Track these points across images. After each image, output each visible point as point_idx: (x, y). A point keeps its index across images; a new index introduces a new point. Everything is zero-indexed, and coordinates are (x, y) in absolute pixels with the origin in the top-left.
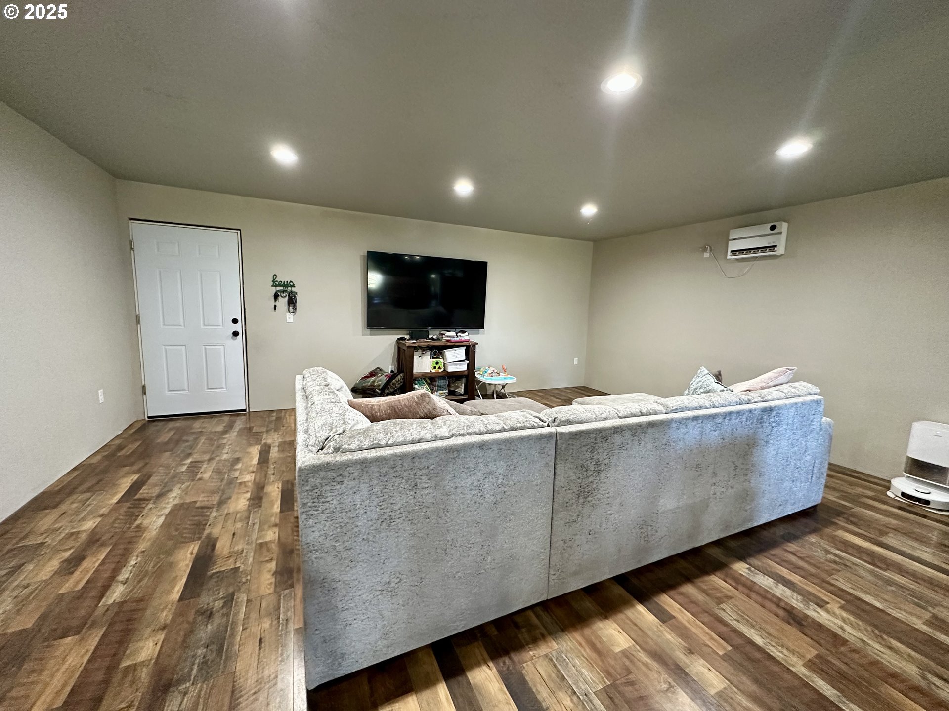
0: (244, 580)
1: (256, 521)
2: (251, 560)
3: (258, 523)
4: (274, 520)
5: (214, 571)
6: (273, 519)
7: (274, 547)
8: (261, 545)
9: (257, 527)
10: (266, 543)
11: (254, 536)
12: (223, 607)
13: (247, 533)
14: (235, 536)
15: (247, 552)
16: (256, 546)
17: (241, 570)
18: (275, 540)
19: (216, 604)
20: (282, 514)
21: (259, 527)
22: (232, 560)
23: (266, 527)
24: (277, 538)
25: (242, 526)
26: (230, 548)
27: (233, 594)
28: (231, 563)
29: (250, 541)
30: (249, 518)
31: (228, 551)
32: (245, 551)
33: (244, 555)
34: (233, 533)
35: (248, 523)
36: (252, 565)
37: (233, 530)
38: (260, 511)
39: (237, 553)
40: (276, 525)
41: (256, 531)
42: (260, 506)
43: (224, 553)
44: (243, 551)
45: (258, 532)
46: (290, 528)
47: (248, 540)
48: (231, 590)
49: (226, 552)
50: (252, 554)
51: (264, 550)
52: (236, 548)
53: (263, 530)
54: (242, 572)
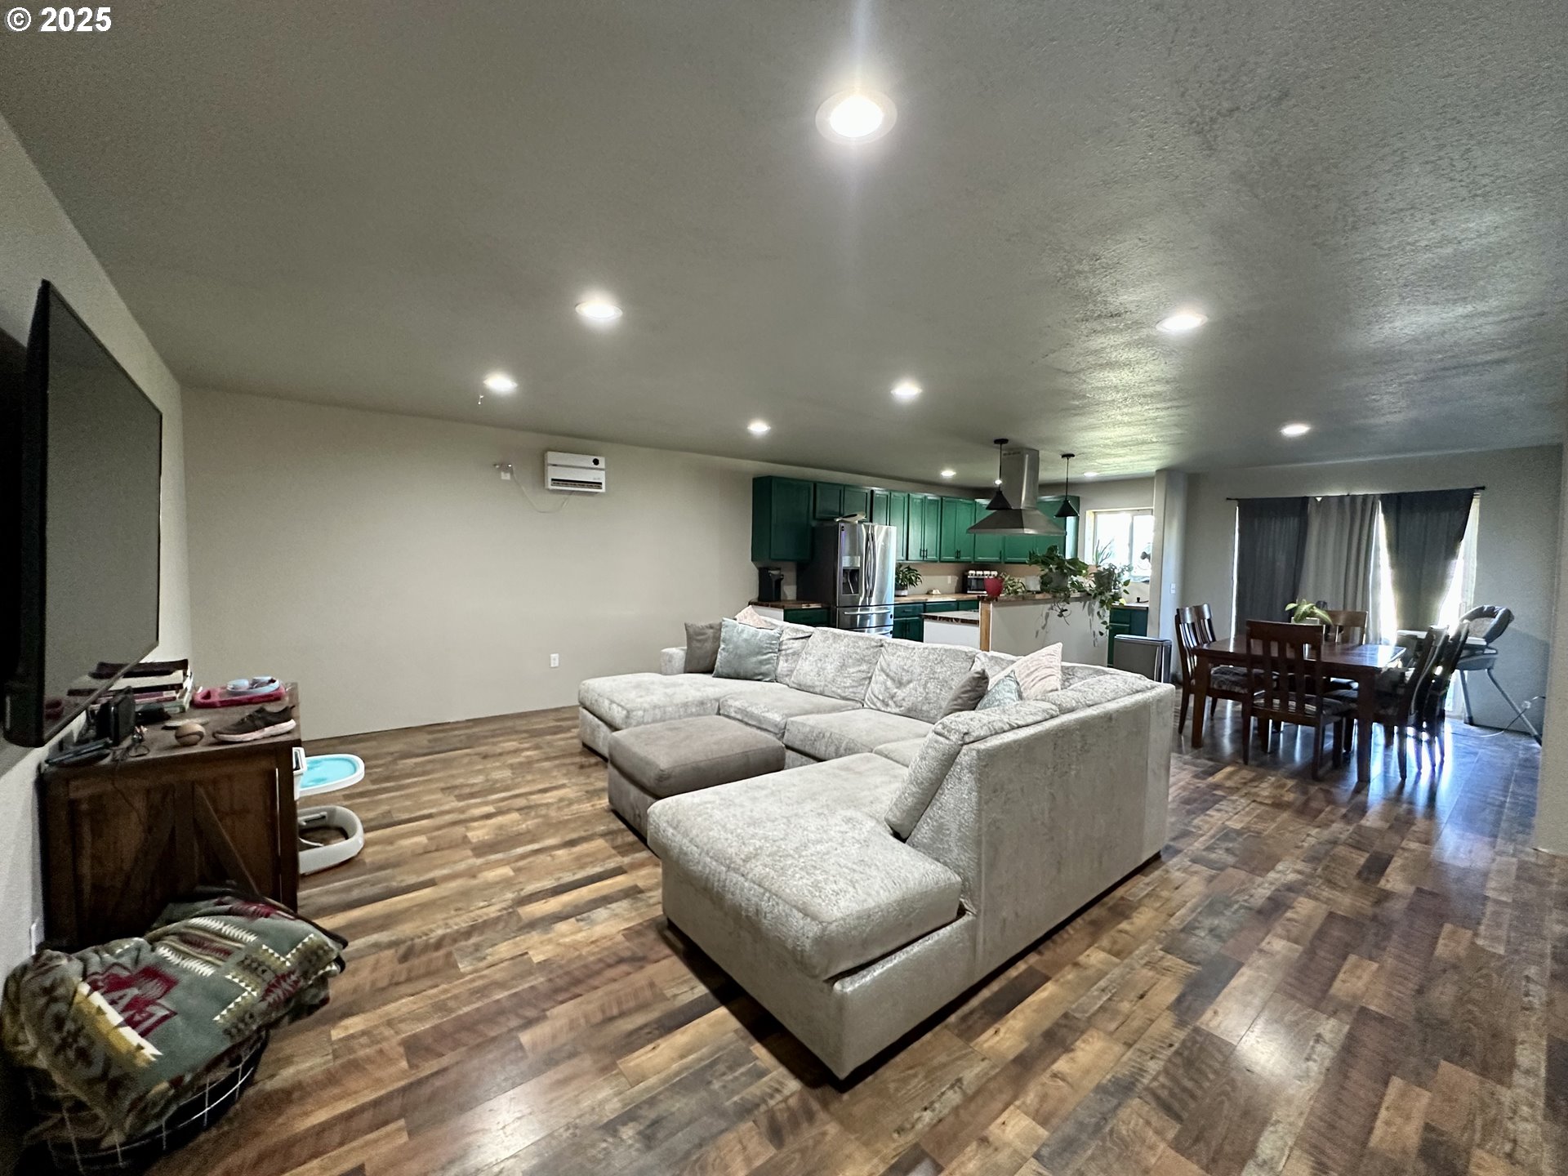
0: (1163, 935)
1: (1096, 993)
2: (1142, 948)
3: (1095, 987)
4: (1070, 975)
5: (1194, 967)
6: (1070, 977)
7: (1105, 941)
8: (1117, 954)
9: (1102, 983)
10: (1110, 952)
11: (1117, 972)
12: (1198, 928)
13: (1124, 985)
14: (1141, 992)
15: (1142, 958)
16: (1125, 958)
17: (1161, 946)
18: (1097, 948)
19: (1203, 934)
20: (1049, 974)
21: (1100, 979)
22: (1166, 964)
23: (1090, 972)
24: (1092, 948)
25: (1122, 1001)
26: (1159, 979)
27: (1182, 930)
28: (1168, 961)
29: (1128, 970)
30: (1101, 1007)
31: (1164, 978)
32: (1143, 962)
33: (1147, 959)
34: (1141, 1001)
35: (1110, 999)
36: (1144, 942)
37: (1138, 1004)
38: (1074, 1006)
39: (1153, 968)
40: (1076, 965)
41: (1108, 976)
42: (1066, 1016)
43: (1169, 980)
44: (1146, 965)
45: (1106, 974)
46: (1064, 947)
47: (1129, 973)
48: (1182, 936)
49: (1167, 980)
50: (1137, 952)
51: (1117, 947)
52: (1151, 974)
53: (1099, 970)
54: (1161, 943)
